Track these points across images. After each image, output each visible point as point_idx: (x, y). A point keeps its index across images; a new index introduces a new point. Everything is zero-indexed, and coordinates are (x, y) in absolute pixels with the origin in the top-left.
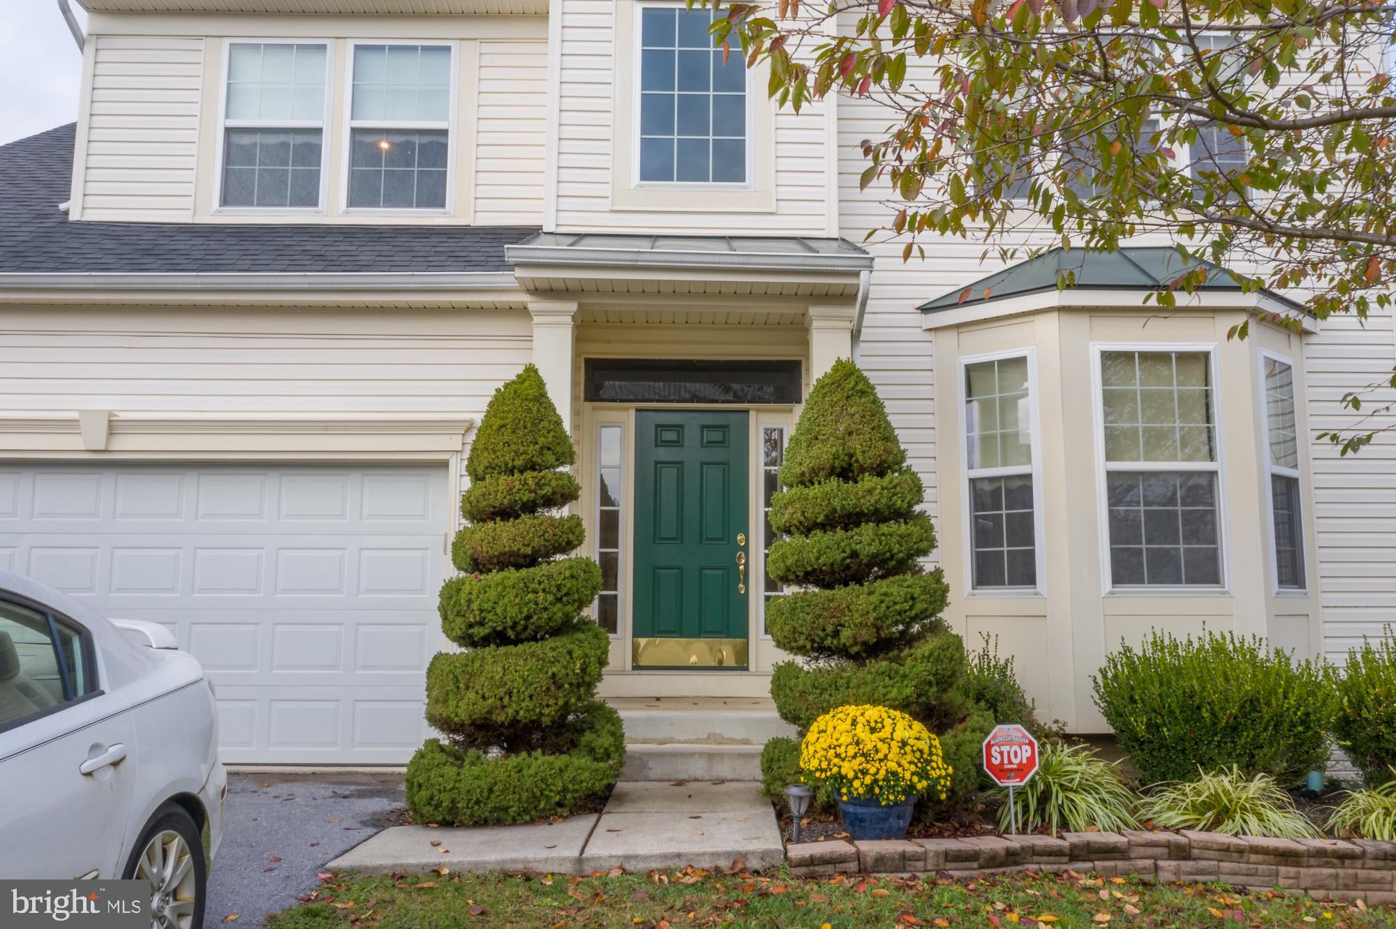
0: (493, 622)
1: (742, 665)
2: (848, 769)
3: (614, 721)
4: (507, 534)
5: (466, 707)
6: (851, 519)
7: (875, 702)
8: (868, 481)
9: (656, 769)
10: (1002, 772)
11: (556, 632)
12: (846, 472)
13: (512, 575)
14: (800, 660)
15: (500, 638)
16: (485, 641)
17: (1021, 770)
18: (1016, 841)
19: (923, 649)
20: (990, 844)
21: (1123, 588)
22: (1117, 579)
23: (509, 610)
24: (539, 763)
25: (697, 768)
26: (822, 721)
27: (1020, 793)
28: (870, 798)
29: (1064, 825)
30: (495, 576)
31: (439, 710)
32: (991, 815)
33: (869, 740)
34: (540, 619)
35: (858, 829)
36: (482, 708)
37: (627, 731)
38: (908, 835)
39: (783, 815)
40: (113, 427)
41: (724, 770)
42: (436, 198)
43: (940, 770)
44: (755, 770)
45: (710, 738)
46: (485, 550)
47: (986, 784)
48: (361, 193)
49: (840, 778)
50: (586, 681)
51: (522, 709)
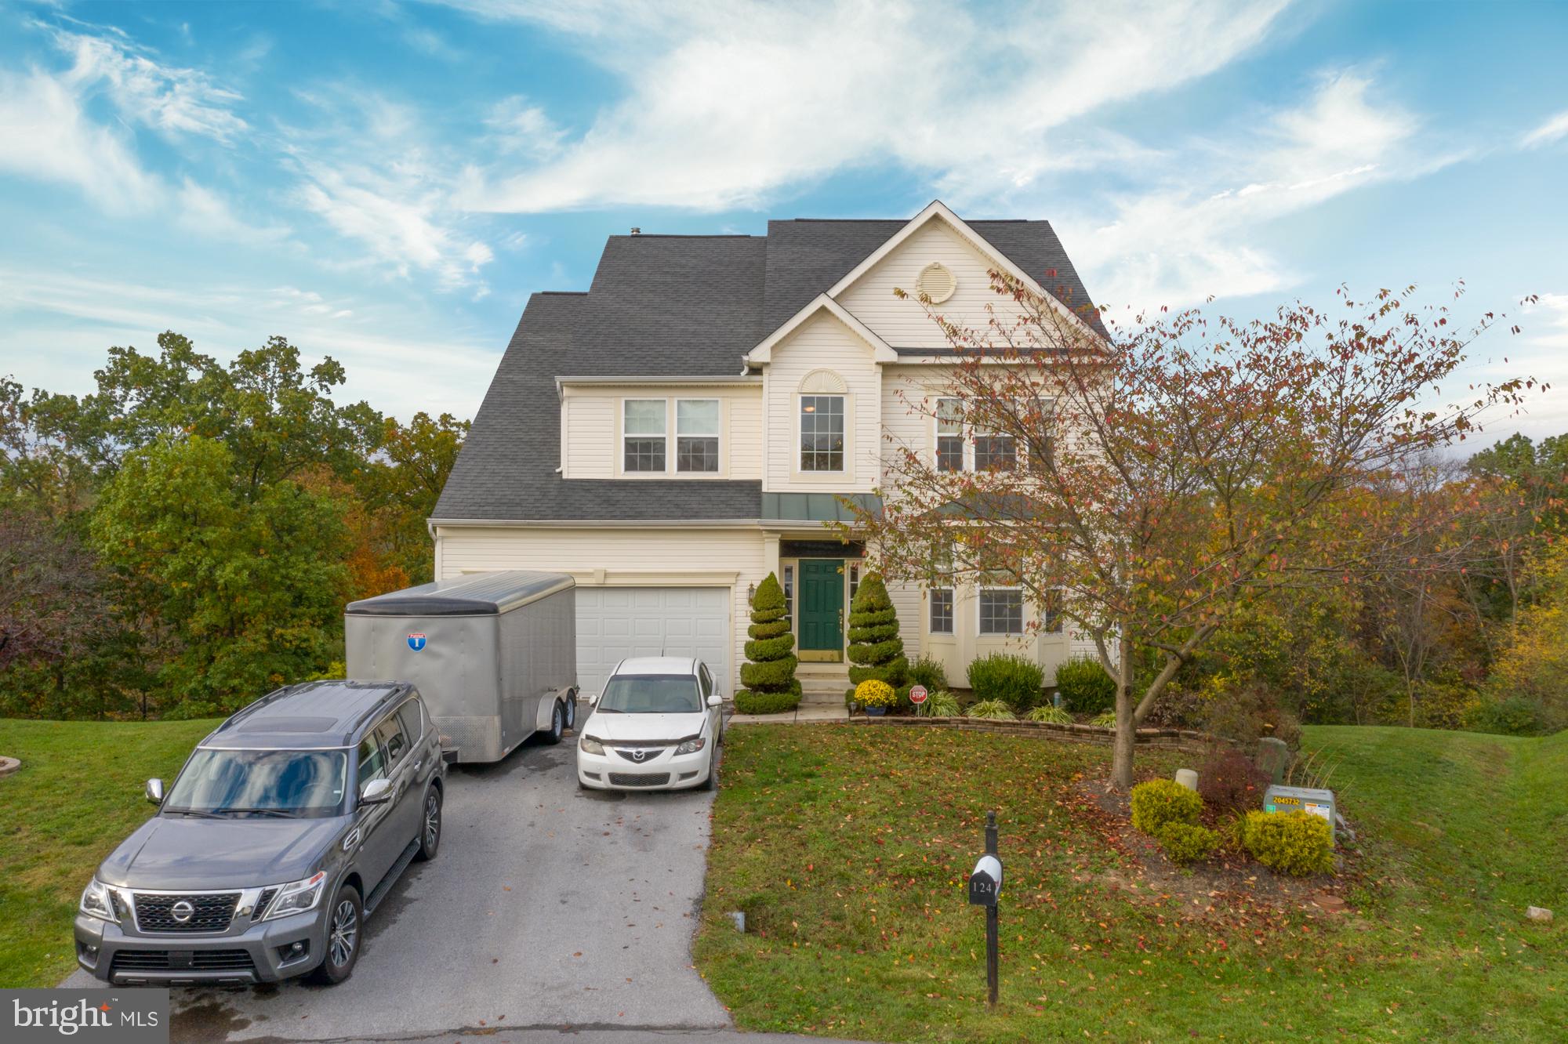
0: (764, 655)
1: (841, 661)
2: (867, 697)
3: (798, 683)
4: (768, 628)
5: (756, 681)
6: (872, 625)
7: (877, 679)
8: (877, 613)
9: (811, 699)
10: (915, 699)
11: (781, 658)
12: (871, 610)
13: (770, 641)
14: (858, 665)
15: (766, 659)
16: (761, 661)
17: (922, 699)
18: (919, 718)
19: (894, 663)
20: (909, 718)
21: (984, 634)
22: (982, 631)
23: (770, 651)
24: (778, 697)
25: (824, 699)
26: (862, 684)
27: (922, 706)
28: (872, 705)
29: (934, 715)
30: (764, 641)
31: (748, 681)
32: (914, 712)
33: (873, 690)
34: (779, 654)
35: (870, 713)
36: (762, 680)
37: (803, 687)
38: (885, 715)
39: (850, 712)
40: (606, 575)
41: (834, 699)
42: (714, 467)
43: (893, 697)
44: (844, 700)
45: (829, 689)
46: (761, 633)
47: (912, 704)
48: (683, 466)
49: (864, 700)
50: (791, 672)
51: (774, 681)
